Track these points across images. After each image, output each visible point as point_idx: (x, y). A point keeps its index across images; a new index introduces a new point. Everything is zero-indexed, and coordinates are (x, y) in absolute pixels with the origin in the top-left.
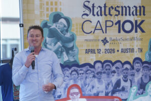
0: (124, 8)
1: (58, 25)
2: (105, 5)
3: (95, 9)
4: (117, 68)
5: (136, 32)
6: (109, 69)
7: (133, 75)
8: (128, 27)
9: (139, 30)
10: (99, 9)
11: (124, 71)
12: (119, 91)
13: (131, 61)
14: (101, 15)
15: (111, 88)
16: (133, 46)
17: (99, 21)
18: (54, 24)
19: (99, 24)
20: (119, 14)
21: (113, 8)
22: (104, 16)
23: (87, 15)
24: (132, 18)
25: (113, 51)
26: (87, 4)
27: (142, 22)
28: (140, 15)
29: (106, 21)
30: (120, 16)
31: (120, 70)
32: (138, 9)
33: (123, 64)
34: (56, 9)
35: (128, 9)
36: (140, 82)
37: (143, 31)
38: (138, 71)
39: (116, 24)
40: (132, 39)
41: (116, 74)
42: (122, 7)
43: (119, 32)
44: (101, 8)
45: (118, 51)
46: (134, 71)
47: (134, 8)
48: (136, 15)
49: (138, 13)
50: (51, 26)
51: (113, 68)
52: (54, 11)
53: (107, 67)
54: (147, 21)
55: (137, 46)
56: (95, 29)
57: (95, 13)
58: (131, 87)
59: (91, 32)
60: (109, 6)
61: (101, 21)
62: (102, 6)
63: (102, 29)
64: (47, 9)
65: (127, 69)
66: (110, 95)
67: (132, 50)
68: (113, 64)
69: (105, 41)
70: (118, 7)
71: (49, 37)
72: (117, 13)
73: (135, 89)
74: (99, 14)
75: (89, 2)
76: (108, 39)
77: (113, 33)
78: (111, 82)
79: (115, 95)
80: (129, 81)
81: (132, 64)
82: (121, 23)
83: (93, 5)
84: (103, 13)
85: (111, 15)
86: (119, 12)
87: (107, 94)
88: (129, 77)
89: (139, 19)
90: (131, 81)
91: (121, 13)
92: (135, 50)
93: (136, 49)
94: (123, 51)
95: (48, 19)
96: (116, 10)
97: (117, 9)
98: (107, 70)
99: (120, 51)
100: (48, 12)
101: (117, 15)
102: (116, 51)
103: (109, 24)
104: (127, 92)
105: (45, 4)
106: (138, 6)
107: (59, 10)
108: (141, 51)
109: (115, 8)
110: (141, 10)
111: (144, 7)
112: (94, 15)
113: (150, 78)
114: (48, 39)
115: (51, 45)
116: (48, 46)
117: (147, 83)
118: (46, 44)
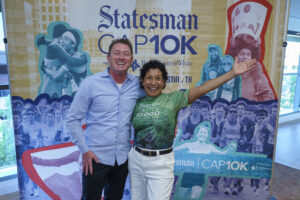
0: (165, 18)
1: (61, 41)
2: (135, 12)
3: (119, 18)
5: (183, 52)
8: (170, 45)
9: (187, 50)
10: (125, 18)
14: (129, 27)
16: (177, 73)
17: (125, 36)
18: (56, 40)
20: (156, 26)
21: (146, 17)
22: (132, 28)
23: (107, 27)
24: (177, 33)
26: (105, 10)
27: (193, 38)
28: (190, 28)
29: (136, 36)
30: (158, 28)
32: (187, 19)
34: (58, 17)
35: (170, 18)
36: (187, 123)
37: (193, 52)
38: (184, 108)
39: (151, 40)
40: (177, 63)
42: (161, 16)
43: (157, 52)
44: (128, 16)
47: (181, 18)
48: (184, 27)
49: (187, 26)
50: (50, 42)
52: (55, 20)
54: (200, 36)
55: (184, 73)
57: (119, 24)
60: (140, 13)
61: (128, 36)
62: (130, 13)
64: (44, 18)
67: (176, 79)
69: (134, 65)
70: (154, 15)
71: (48, 58)
72: (154, 24)
74: (125, 24)
75: (109, 7)
76: (139, 62)
82: (160, 40)
83: (116, 12)
84: (131, 24)
85: (144, 27)
86: (156, 22)
89: (188, 34)
91: (159, 25)
92: (181, 79)
93: (182, 77)
95: (46, 31)
96: (151, 19)
97: (153, 18)
101: (153, 28)
103: (141, 40)
105: (40, 9)
106: (186, 15)
107: (62, 20)
108: (190, 80)
109: (151, 17)
110: (192, 21)
111: (196, 17)
112: (117, 27)
113: (201, 117)
114: (47, 61)
115: (51, 69)
116: (47, 70)
117: (196, 126)
118: (43, 68)
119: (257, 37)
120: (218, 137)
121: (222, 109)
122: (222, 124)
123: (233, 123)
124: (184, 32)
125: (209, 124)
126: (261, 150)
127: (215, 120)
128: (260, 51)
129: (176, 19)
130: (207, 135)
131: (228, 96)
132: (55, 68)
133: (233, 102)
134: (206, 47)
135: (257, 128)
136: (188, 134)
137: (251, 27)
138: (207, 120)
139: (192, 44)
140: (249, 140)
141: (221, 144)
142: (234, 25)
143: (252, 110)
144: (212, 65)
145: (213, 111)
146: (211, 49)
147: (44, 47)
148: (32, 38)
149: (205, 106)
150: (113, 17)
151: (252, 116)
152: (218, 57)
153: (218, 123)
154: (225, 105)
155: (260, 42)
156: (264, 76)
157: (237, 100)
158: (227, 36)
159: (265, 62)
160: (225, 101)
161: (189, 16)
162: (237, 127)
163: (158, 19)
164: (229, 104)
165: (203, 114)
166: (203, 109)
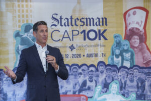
0: (88, 20)
1: (29, 34)
2: (71, 17)
3: (63, 20)
4: (83, 70)
5: (100, 39)
6: (76, 72)
7: (98, 76)
8: (92, 35)
9: (102, 38)
10: (66, 20)
11: (90, 73)
12: (86, 90)
13: (96, 64)
14: (68, 25)
15: (78, 88)
16: (97, 52)
17: (66, 31)
18: (26, 34)
19: (66, 33)
20: (84, 24)
21: (78, 20)
22: (70, 26)
23: (56, 26)
24: (96, 28)
25: (79, 56)
26: (55, 16)
27: (105, 31)
28: (103, 25)
29: (73, 31)
30: (85, 26)
31: (86, 72)
32: (101, 20)
33: (89, 67)
34: (27, 20)
35: (92, 20)
36: (104, 82)
37: (106, 39)
38: (102, 72)
39: (81, 33)
40: (96, 45)
41: (82, 76)
42: (87, 19)
43: (85, 39)
44: (68, 19)
45: (84, 56)
46: (99, 73)
47: (98, 20)
48: (99, 25)
49: (101, 24)
50: (22, 36)
51: (80, 71)
52: (25, 22)
53: (75, 70)
54: (108, 30)
55: (101, 51)
56: (63, 38)
57: (63, 24)
58: (96, 86)
59: (60, 40)
60: (74, 17)
61: (68, 31)
62: (69, 18)
63: (69, 37)
64: (19, 21)
65: (92, 71)
66: (77, 93)
67: (96, 55)
68: (80, 67)
69: (72, 48)
70: (83, 18)
72: (82, 24)
73: (99, 88)
74: (66, 24)
75: (57, 14)
76: (75, 46)
77: (79, 40)
78: (78, 82)
79: (81, 94)
80: (94, 81)
81: (96, 66)
82: (86, 32)
83: (61, 17)
84: (70, 24)
85: (77, 26)
86: (84, 22)
87: (74, 93)
88: (94, 78)
89: (102, 29)
90: (96, 81)
91: (85, 24)
92: (99, 55)
94: (88, 56)
95: (20, 29)
96: (81, 21)
98: (74, 72)
99: (86, 56)
100: (20, 24)
101: (82, 26)
102: (82, 55)
103: (75, 33)
104: (92, 90)
105: (17, 16)
106: (100, 18)
107: (30, 22)
108: (105, 55)
109: (81, 20)
110: (104, 21)
111: (106, 19)
112: (61, 25)
113: (113, 77)
117: (110, 83)
118: (18, 51)
120: (123, 90)
121: (124, 72)
122: (125, 82)
123: (132, 81)
124: (99, 28)
127: (121, 79)
128: (144, 37)
129: (95, 20)
130: (117, 89)
131: (127, 64)
133: (131, 68)
135: (147, 84)
136: (105, 89)
137: (138, 23)
138: (116, 80)
139: (104, 34)
140: (143, 92)
141: (126, 95)
143: (143, 72)
144: (117, 46)
145: (119, 74)
146: (116, 37)
147: (19, 39)
149: (114, 71)
150: (59, 20)
151: (143, 76)
152: (120, 41)
153: (123, 82)
154: (126, 70)
155: (143, 31)
156: (148, 51)
158: (124, 29)
160: (125, 67)
161: (102, 18)
162: (135, 83)
164: (128, 69)
165: (113, 76)
166: (113, 73)
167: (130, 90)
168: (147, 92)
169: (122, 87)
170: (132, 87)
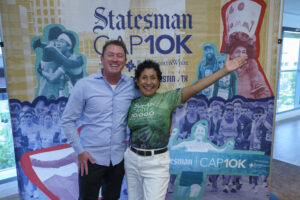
0: (159, 18)
1: (57, 43)
2: (129, 12)
3: (114, 19)
5: (178, 52)
8: (165, 45)
9: (182, 49)
10: (120, 19)
14: (124, 28)
16: (173, 73)
17: (120, 38)
18: (52, 42)
20: (151, 26)
21: (141, 18)
22: (127, 29)
23: (102, 28)
24: (172, 33)
26: (100, 11)
27: (188, 38)
28: (184, 27)
29: (131, 37)
30: (153, 29)
32: (181, 18)
34: (53, 20)
35: (165, 18)
36: (184, 122)
37: (188, 51)
38: (181, 107)
39: (146, 41)
40: (172, 62)
42: (155, 16)
43: (152, 52)
44: (123, 17)
47: (175, 18)
48: (178, 27)
49: (181, 25)
52: (50, 23)
54: (194, 35)
55: (179, 73)
57: (114, 25)
60: (135, 13)
61: (123, 37)
62: (125, 14)
64: (40, 21)
67: (172, 79)
69: (130, 66)
70: (149, 15)
71: (45, 60)
72: (148, 25)
73: (176, 131)
74: (120, 25)
75: (103, 9)
76: (135, 62)
82: (155, 40)
83: (111, 13)
84: (126, 25)
85: (138, 28)
86: (151, 23)
89: (183, 34)
91: (154, 25)
92: (177, 78)
93: (178, 76)
95: (42, 34)
96: (146, 20)
97: (148, 18)
100: (40, 25)
101: (148, 28)
103: (136, 40)
105: (36, 12)
106: (180, 14)
107: (57, 22)
108: (186, 79)
109: (145, 18)
110: (186, 21)
111: (190, 16)
112: (112, 28)
113: (198, 116)
114: (43, 63)
115: (48, 71)
116: (44, 73)
117: (193, 124)
118: (40, 70)
119: (252, 34)
120: (215, 134)
121: (218, 107)
122: (219, 123)
123: (230, 121)
124: (178, 32)
125: (206, 123)
126: (259, 147)
127: (212, 118)
128: (255, 49)
129: (170, 18)
130: (204, 133)
131: (224, 94)
132: (51, 70)
133: (229, 100)
134: (201, 46)
135: (254, 125)
136: (185, 133)
137: (245, 25)
138: (204, 118)
139: (187, 44)
140: (247, 137)
141: (218, 142)
142: (228, 23)
143: (248, 107)
144: (207, 64)
145: (209, 110)
146: (206, 48)
147: (40, 50)
148: (27, 41)
149: (202, 105)
150: (108, 18)
151: (249, 114)
152: (213, 56)
153: (215, 121)
154: (222, 103)
155: (255, 40)
156: (259, 73)
157: (233, 98)
158: (221, 35)
159: (260, 59)
160: (221, 99)
161: (184, 15)
162: (234, 125)
163: (153, 19)
164: (225, 102)
165: (200, 112)
166: (200, 108)
167: (226, 134)
168: (253, 138)
169: (213, 130)
170: (230, 130)
